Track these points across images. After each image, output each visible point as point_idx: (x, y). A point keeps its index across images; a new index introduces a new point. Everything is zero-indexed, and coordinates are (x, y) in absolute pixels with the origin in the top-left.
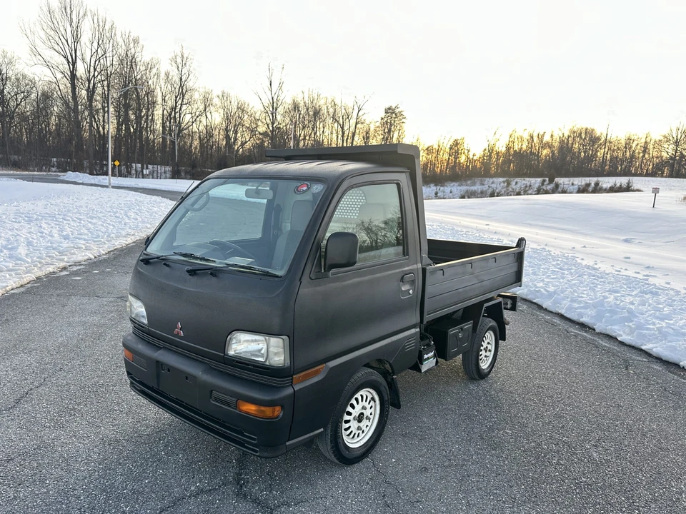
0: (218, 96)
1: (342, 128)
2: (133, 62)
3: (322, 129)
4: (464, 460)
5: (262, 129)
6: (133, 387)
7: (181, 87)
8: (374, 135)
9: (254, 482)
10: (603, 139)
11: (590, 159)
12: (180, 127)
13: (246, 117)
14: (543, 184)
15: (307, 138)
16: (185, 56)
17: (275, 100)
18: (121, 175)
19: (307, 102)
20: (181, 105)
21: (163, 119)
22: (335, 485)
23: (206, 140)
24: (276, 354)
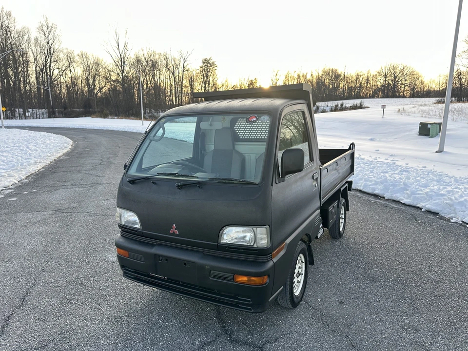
0: (79, 55)
1: (173, 74)
2: (7, 31)
3: (158, 76)
4: (362, 292)
5: (114, 78)
6: (127, 276)
7: (49, 48)
8: (196, 79)
10: (342, 75)
12: (51, 79)
13: (101, 69)
15: (149, 82)
16: (49, 25)
17: (122, 57)
18: (7, 118)
19: (146, 57)
20: (50, 62)
21: (36, 74)
22: (293, 323)
23: (71, 88)
24: (262, 239)
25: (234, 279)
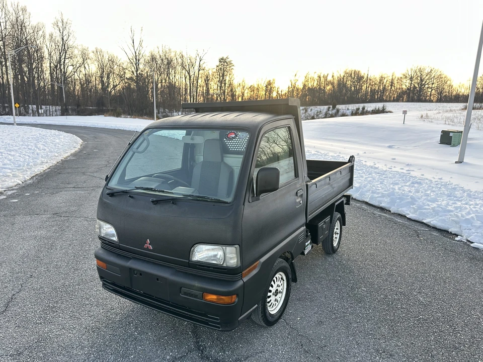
0: (93, 52)
1: (189, 73)
2: (22, 26)
3: (174, 75)
4: (344, 312)
5: (128, 75)
6: (106, 287)
7: (64, 45)
8: (212, 79)
9: (210, 347)
10: (365, 77)
11: (358, 91)
12: (65, 76)
13: (116, 67)
14: (328, 110)
15: (164, 81)
16: (64, 21)
17: (137, 54)
18: (20, 114)
19: (161, 55)
20: (65, 58)
21: (51, 70)
22: (267, 342)
23: (85, 85)
24: (231, 258)
25: (203, 297)
